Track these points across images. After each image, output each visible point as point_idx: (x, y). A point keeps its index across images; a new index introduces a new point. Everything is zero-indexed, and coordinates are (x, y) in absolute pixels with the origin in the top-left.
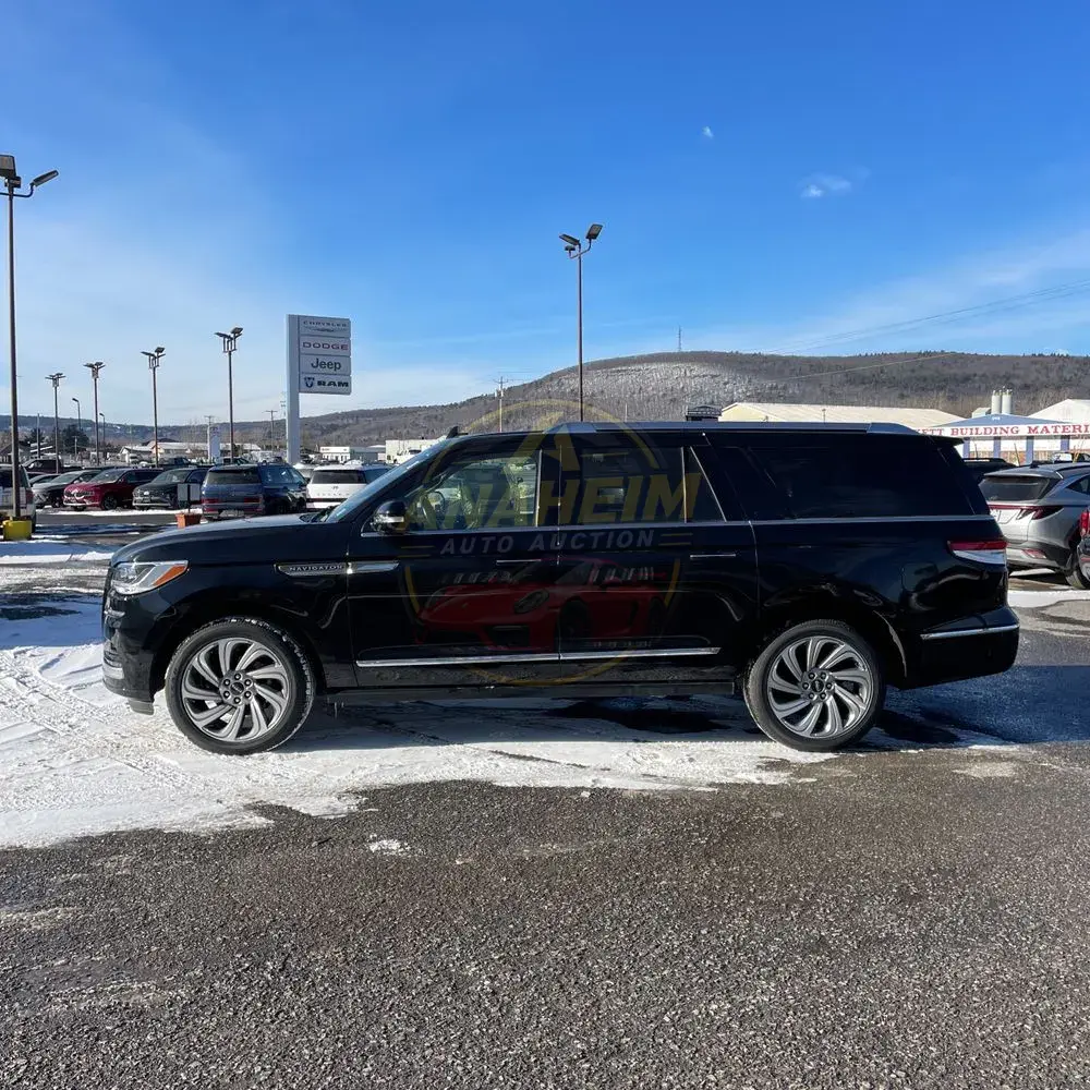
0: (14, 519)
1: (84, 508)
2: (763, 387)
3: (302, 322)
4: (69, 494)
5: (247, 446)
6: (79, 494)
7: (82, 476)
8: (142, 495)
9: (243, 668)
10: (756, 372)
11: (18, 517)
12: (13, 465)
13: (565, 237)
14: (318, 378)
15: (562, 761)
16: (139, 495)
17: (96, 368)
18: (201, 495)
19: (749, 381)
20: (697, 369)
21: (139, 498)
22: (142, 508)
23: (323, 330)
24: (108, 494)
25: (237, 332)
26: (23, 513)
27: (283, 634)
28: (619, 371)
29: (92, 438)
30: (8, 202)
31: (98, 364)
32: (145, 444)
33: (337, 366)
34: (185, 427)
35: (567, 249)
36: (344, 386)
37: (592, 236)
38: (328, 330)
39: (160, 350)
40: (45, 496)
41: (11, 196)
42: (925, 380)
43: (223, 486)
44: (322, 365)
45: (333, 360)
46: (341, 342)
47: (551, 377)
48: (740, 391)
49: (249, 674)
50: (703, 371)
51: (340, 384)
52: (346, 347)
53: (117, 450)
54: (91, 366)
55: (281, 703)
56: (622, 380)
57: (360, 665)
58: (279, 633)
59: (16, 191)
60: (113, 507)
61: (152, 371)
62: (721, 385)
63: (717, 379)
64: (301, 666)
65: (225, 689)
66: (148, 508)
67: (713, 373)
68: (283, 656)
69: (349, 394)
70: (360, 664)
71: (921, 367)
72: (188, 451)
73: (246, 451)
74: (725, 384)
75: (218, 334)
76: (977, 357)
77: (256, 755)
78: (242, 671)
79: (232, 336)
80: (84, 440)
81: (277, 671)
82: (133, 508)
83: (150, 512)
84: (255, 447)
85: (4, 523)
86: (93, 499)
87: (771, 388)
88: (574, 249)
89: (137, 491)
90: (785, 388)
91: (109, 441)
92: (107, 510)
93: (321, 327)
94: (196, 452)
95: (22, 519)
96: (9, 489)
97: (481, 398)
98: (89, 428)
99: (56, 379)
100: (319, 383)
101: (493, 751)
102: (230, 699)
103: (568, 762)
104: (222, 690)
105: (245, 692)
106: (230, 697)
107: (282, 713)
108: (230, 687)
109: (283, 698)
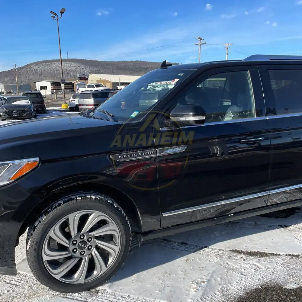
2: (94, 70)
9: (87, 230)
10: (91, 65)
13: (52, 12)
15: (281, 254)
19: (90, 68)
20: (74, 64)
28: (49, 64)
35: (52, 17)
37: (62, 13)
42: (137, 68)
47: (27, 66)
48: (87, 71)
50: (76, 65)
55: (115, 249)
56: (51, 67)
57: (164, 215)
58: (111, 202)
62: (81, 69)
63: (80, 67)
65: (74, 247)
67: (79, 65)
68: (115, 218)
71: (135, 65)
74: (82, 68)
76: (149, 63)
78: (85, 233)
81: (112, 228)
87: (96, 70)
88: (54, 17)
90: (100, 70)
97: (4, 72)
101: (231, 250)
102: (78, 254)
103: (285, 254)
104: (71, 248)
105: (88, 246)
106: (77, 252)
107: (116, 255)
108: (77, 245)
109: (116, 246)
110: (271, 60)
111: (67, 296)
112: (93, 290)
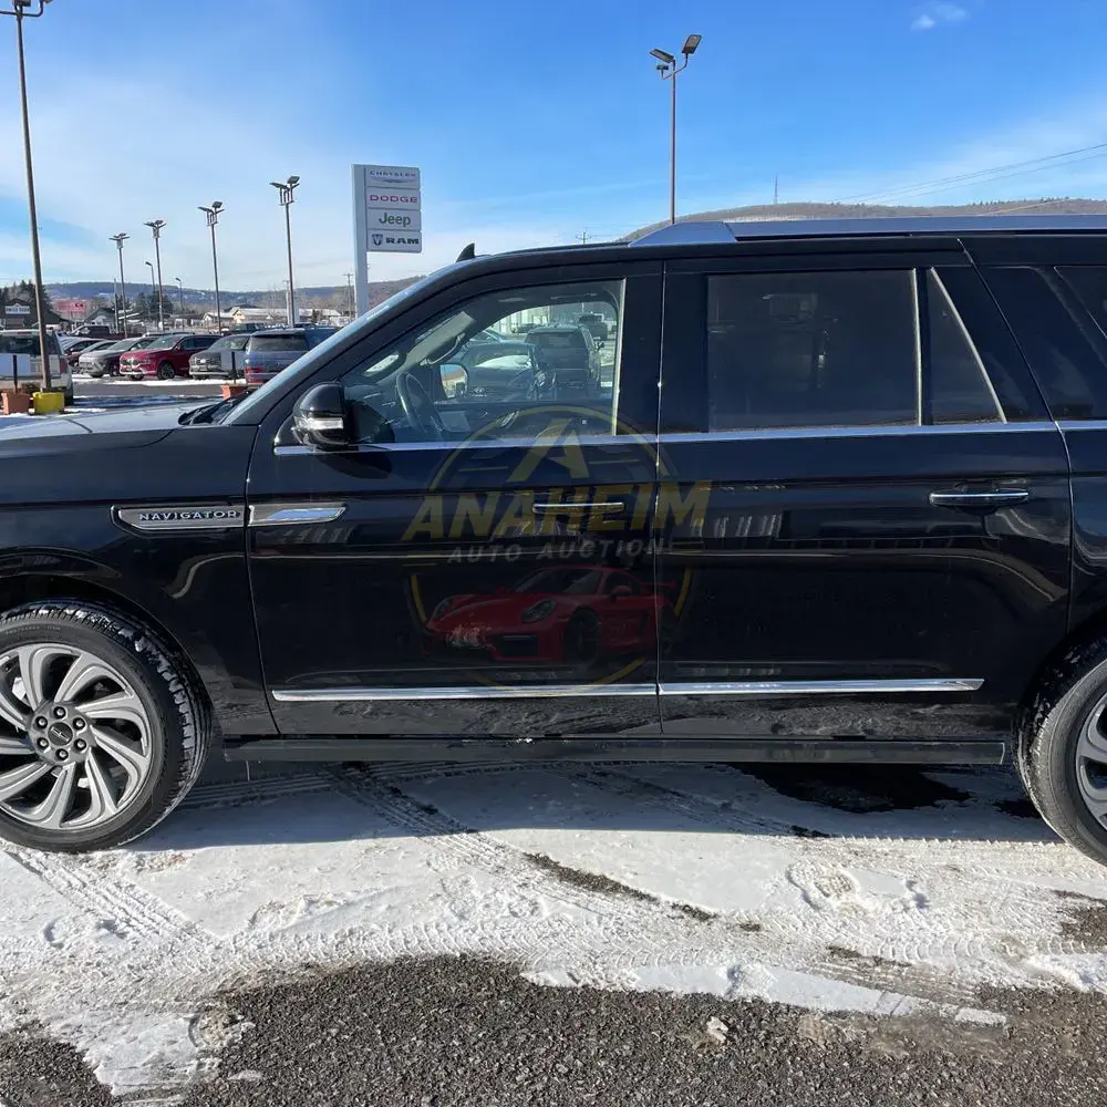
0: (44, 390)
1: (141, 378)
3: (368, 173)
4: (126, 363)
5: (327, 312)
6: (136, 363)
7: (140, 342)
8: (198, 363)
9: (68, 697)
11: (49, 389)
12: (39, 330)
13: (658, 53)
14: (386, 235)
15: (664, 897)
16: (197, 363)
17: (156, 226)
18: (245, 364)
21: (197, 367)
22: (199, 378)
23: (390, 181)
24: (164, 362)
25: (294, 181)
26: (54, 383)
27: (137, 637)
29: (177, 305)
30: (17, 23)
31: (158, 222)
32: (227, 311)
33: (405, 221)
34: (265, 293)
35: (659, 69)
36: (414, 244)
37: (688, 50)
38: (398, 181)
39: (217, 205)
40: (101, 364)
41: (20, 15)
43: (269, 353)
44: (388, 219)
45: (402, 214)
46: (410, 195)
49: (82, 708)
51: (410, 241)
52: (415, 200)
53: (201, 317)
54: (152, 225)
55: (138, 763)
57: (279, 698)
58: (129, 634)
59: (26, 10)
60: (171, 377)
61: (210, 228)
64: (171, 696)
65: (39, 734)
66: (207, 377)
68: (137, 680)
69: (419, 252)
70: (279, 696)
72: (269, 318)
73: (325, 317)
75: (274, 184)
77: (98, 855)
78: (66, 703)
79: (289, 186)
80: (168, 308)
81: (127, 704)
82: (191, 377)
83: (207, 382)
84: (334, 312)
85: (34, 395)
86: (148, 367)
88: (667, 68)
89: (194, 359)
91: (194, 307)
92: (164, 379)
93: (389, 177)
94: (276, 318)
95: (55, 390)
96: (38, 357)
98: (174, 295)
99: (120, 239)
100: (388, 241)
101: (531, 856)
102: (48, 752)
103: (673, 900)
104: (34, 735)
105: (73, 740)
106: (49, 749)
107: (142, 780)
108: (46, 730)
109: (142, 754)
110: (738, 239)
111: (22, 855)
112: (81, 856)
